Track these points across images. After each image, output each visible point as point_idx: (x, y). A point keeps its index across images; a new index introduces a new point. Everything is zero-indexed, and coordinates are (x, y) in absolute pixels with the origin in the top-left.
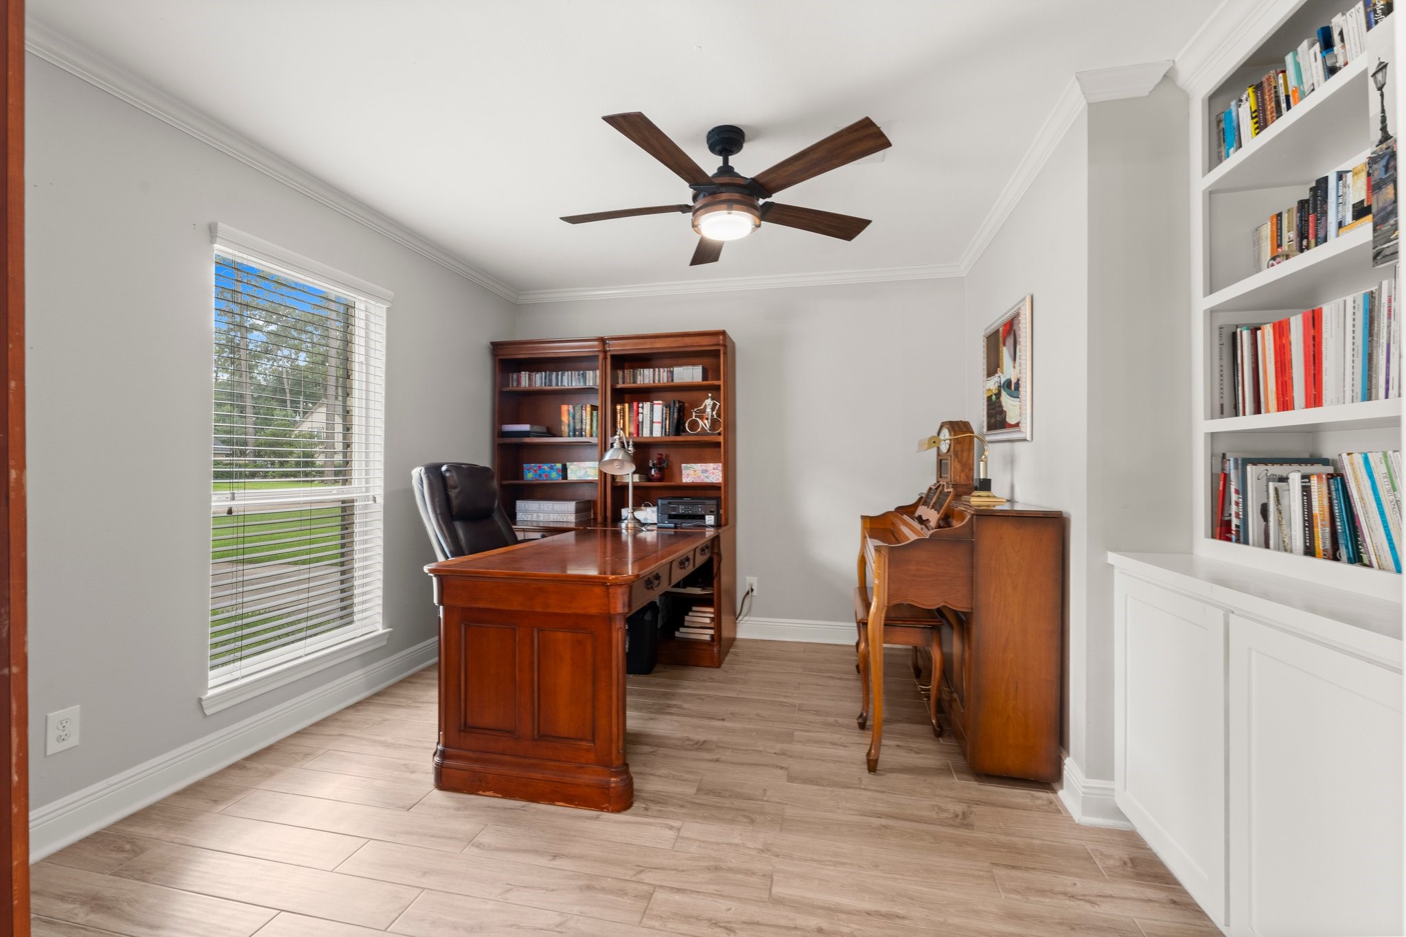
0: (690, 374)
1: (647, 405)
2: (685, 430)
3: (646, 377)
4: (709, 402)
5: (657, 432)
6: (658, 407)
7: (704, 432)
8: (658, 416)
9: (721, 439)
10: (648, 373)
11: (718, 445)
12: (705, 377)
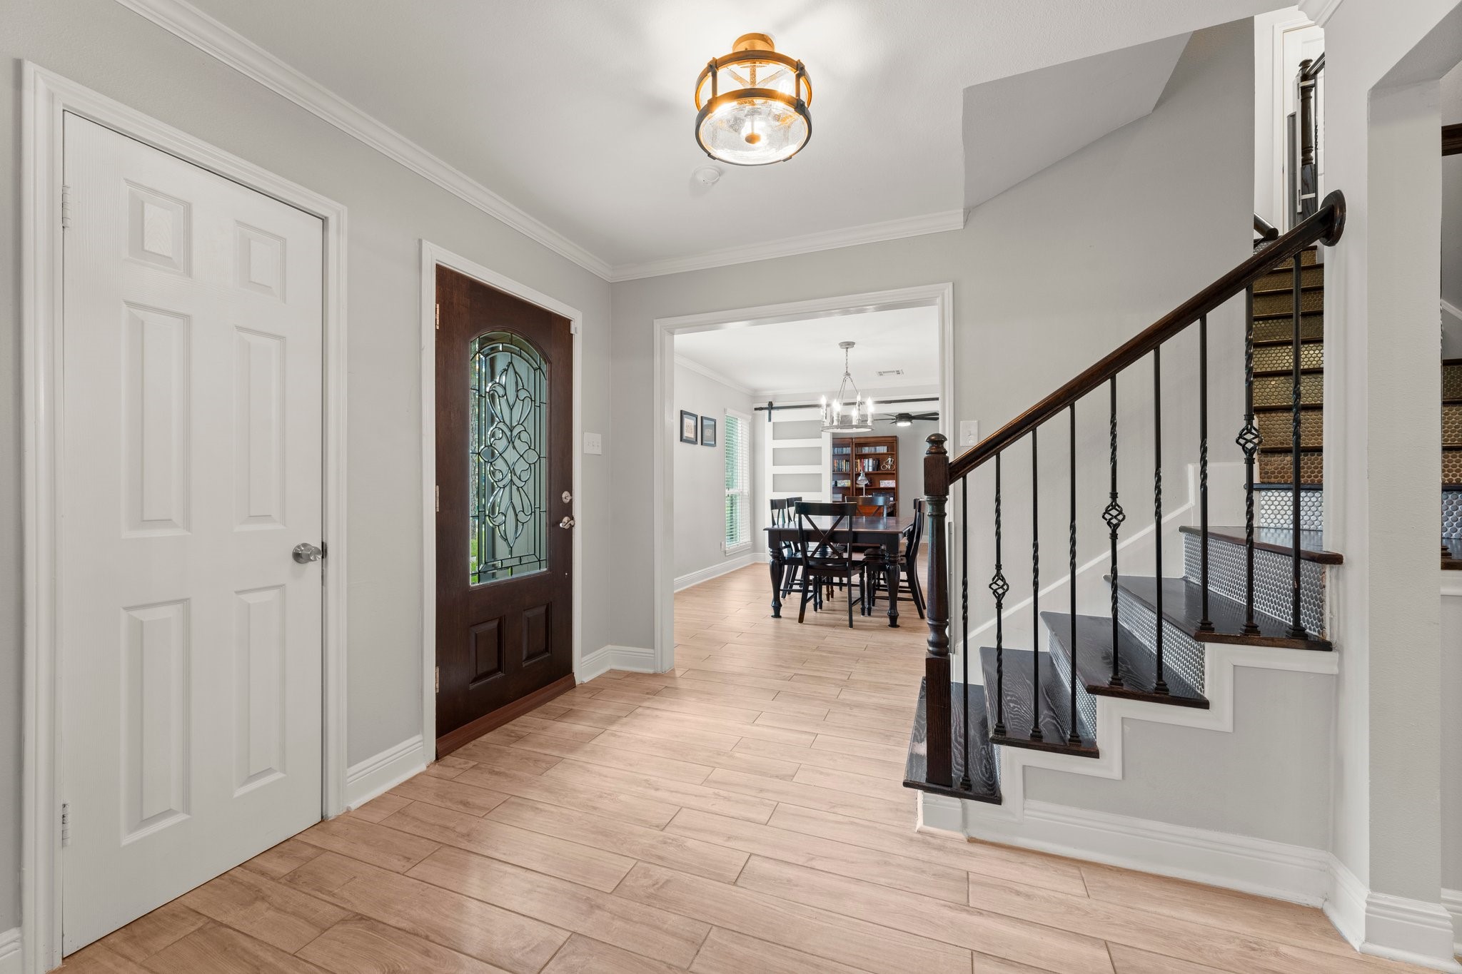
0: (882, 449)
1: (867, 460)
2: (880, 469)
3: (866, 450)
4: (890, 459)
5: (870, 470)
6: (871, 461)
7: (888, 470)
8: (871, 464)
9: (895, 472)
10: (867, 448)
11: (894, 474)
12: (888, 451)
